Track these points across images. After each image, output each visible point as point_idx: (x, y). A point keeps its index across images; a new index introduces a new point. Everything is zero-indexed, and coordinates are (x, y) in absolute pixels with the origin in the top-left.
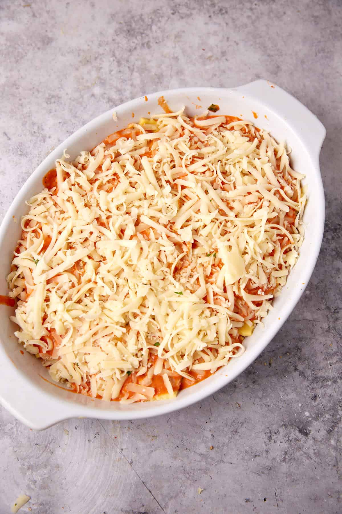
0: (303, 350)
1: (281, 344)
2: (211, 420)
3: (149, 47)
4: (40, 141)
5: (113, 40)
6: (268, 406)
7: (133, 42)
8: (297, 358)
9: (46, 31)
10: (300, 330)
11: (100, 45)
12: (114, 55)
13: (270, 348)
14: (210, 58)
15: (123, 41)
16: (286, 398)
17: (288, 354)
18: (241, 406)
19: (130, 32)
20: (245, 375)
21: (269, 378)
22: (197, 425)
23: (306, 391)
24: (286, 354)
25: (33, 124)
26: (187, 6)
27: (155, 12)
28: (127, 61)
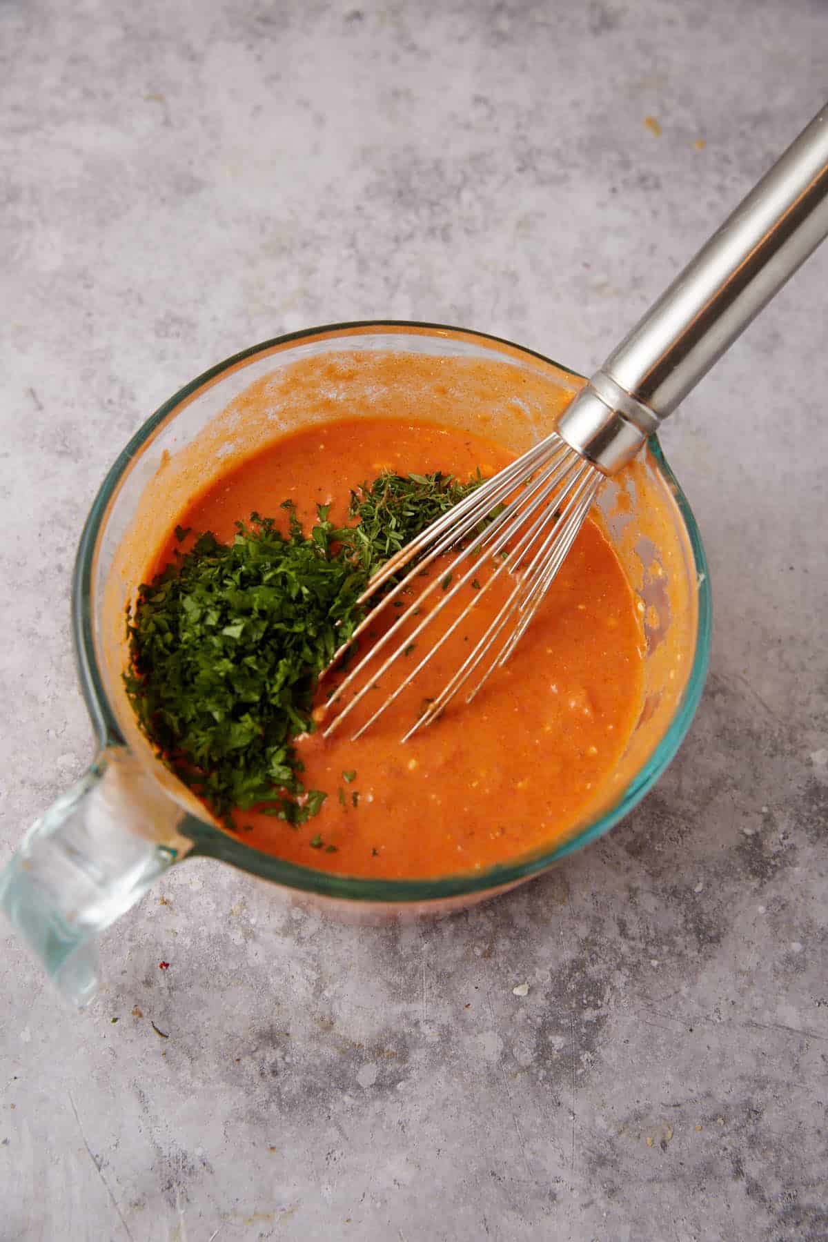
0: (765, 1116)
3: (446, 238)
4: (120, 426)
5: (358, 208)
7: (408, 222)
8: (744, 1138)
9: (191, 163)
11: (321, 215)
12: (353, 244)
13: (670, 1097)
14: (600, 288)
15: (383, 216)
17: (720, 1121)
19: (404, 196)
20: (586, 1166)
21: (657, 1186)
24: (714, 1119)
25: (112, 380)
26: (557, 155)
27: (476, 159)
28: (386, 263)
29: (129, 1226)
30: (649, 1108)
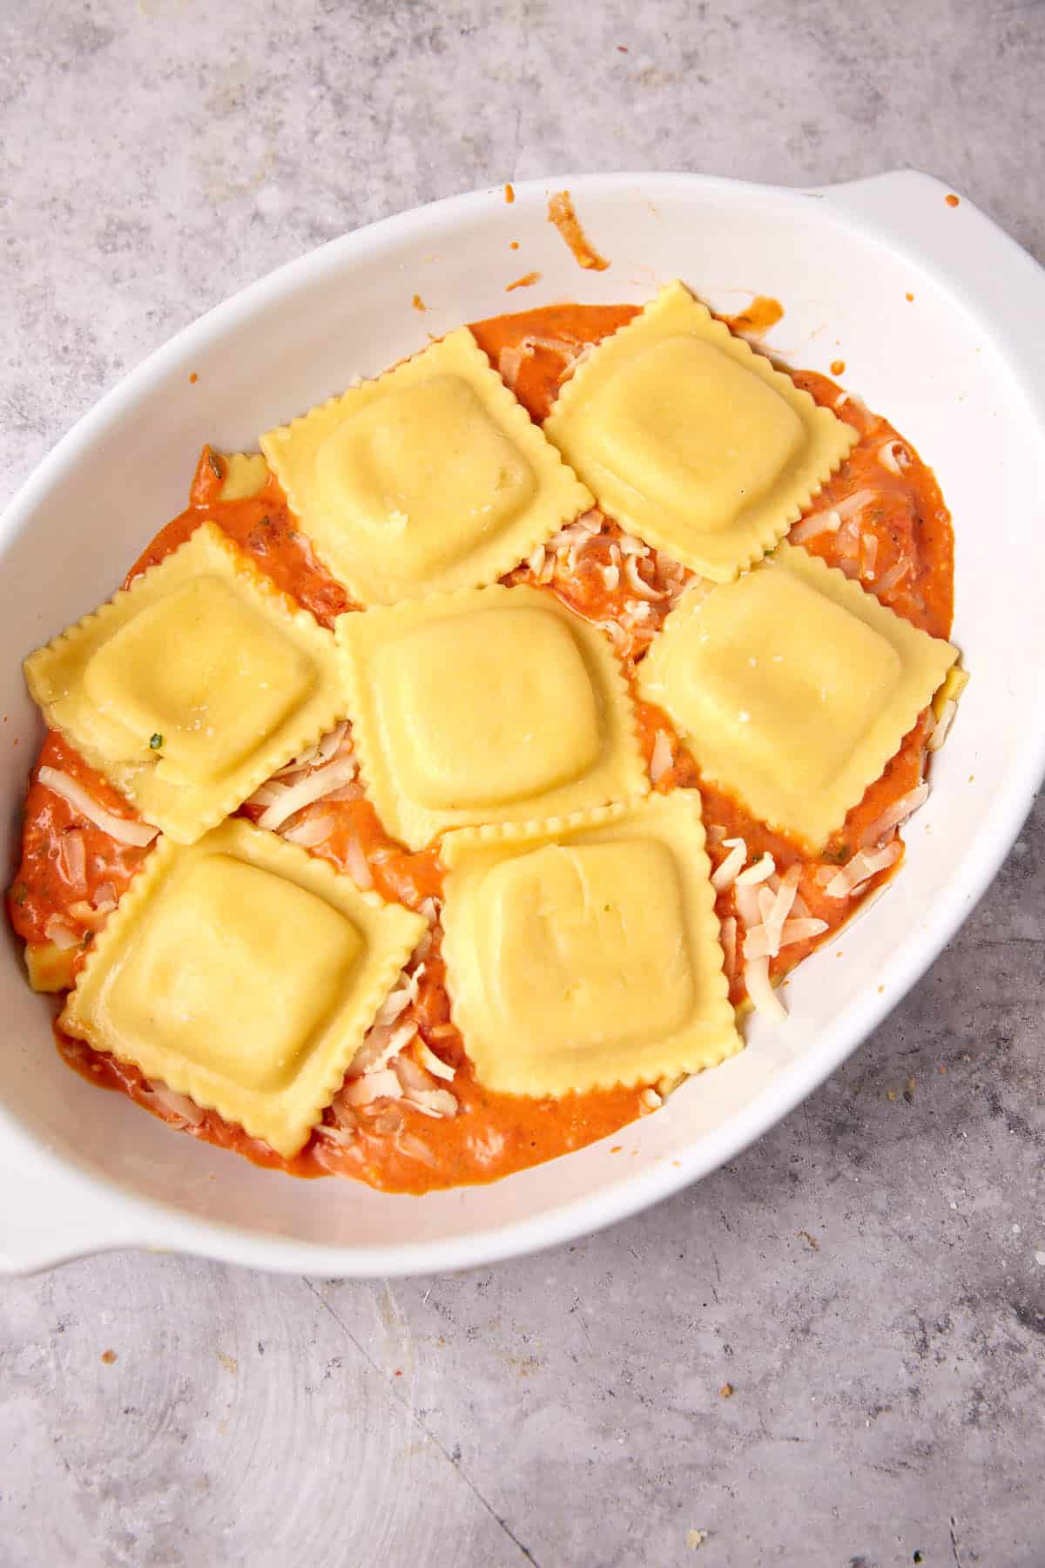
1: (940, 1027)
2: (719, 1296)
6: (911, 1238)
10: (1004, 974)
16: (970, 1207)
18: (817, 1243)
22: (672, 1318)
23: (1034, 1180)
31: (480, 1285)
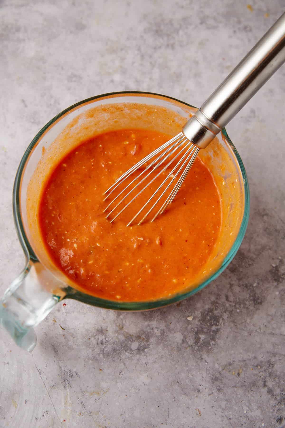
0: (275, 366)
1: (253, 355)
2: (167, 422)
3: (173, 48)
5: (142, 37)
6: (230, 419)
7: (160, 42)
8: (268, 374)
9: (82, 19)
10: (276, 344)
11: (128, 39)
12: (139, 49)
13: (241, 358)
14: (228, 68)
15: (150, 39)
16: (250, 414)
17: (259, 367)
18: (201, 413)
19: (158, 32)
20: (211, 381)
21: (236, 389)
22: (151, 425)
23: (272, 411)
24: (257, 366)
25: (51, 97)
26: (215, 19)
27: (185, 19)
28: (151, 57)
29: (50, 394)
30: (234, 361)
31: (96, 400)
